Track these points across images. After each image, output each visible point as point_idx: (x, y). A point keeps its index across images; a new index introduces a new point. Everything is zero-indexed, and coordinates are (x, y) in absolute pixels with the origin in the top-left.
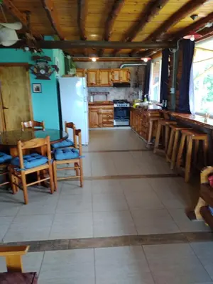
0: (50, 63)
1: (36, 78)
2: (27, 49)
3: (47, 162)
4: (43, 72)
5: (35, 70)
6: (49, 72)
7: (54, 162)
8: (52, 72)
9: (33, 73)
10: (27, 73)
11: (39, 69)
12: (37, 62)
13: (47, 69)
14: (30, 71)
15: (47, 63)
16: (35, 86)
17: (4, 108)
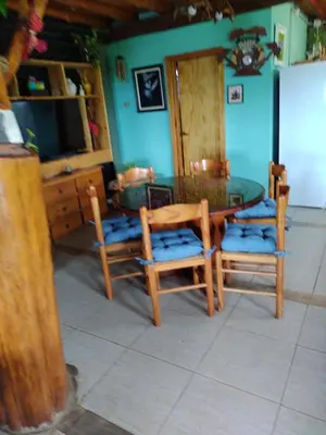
0: (263, 40)
1: (236, 75)
2: (219, 16)
3: (202, 253)
4: (248, 61)
5: (234, 59)
6: (260, 58)
7: (218, 254)
8: (267, 59)
9: (231, 64)
10: (220, 66)
11: (240, 56)
12: (239, 41)
13: (255, 54)
14: (225, 62)
15: (258, 40)
16: (232, 91)
17: (182, 134)
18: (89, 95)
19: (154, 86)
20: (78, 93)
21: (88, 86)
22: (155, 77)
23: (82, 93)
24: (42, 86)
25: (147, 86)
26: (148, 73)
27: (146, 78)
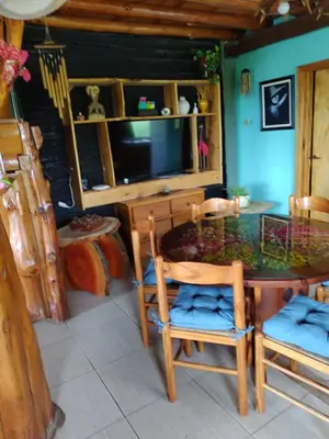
7: (258, 336)
17: (312, 157)
18: (204, 114)
19: (282, 101)
20: (191, 111)
21: (204, 104)
22: (284, 90)
23: (196, 110)
24: (152, 106)
25: (274, 101)
26: (277, 86)
27: (274, 91)
